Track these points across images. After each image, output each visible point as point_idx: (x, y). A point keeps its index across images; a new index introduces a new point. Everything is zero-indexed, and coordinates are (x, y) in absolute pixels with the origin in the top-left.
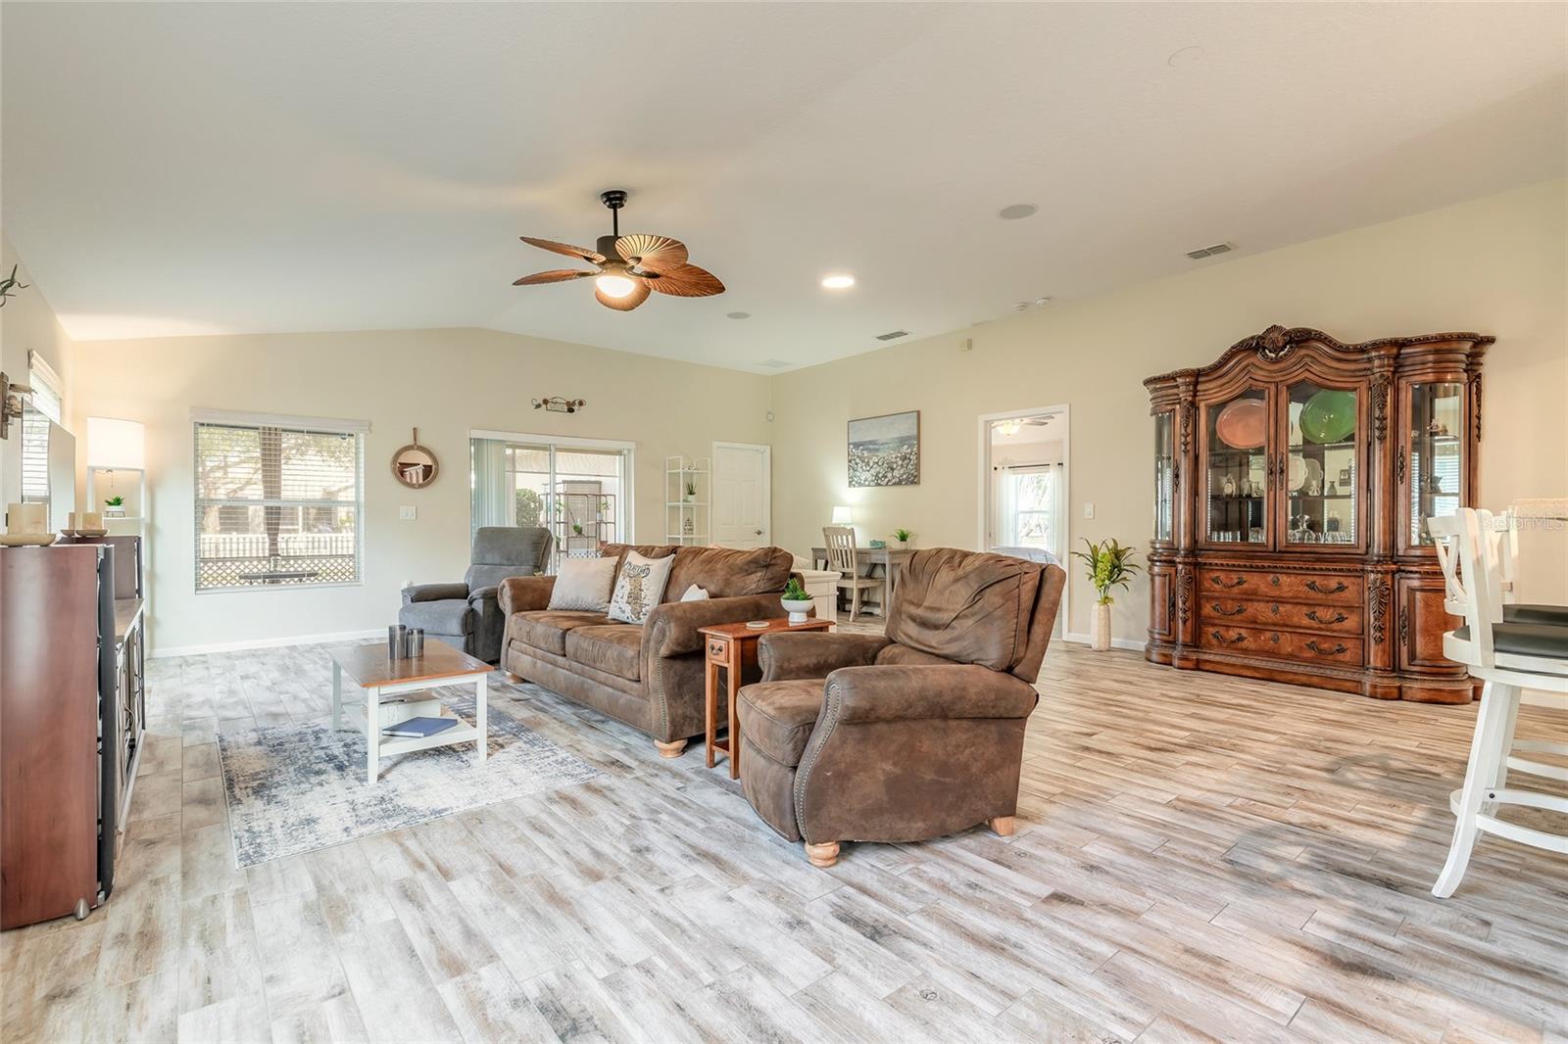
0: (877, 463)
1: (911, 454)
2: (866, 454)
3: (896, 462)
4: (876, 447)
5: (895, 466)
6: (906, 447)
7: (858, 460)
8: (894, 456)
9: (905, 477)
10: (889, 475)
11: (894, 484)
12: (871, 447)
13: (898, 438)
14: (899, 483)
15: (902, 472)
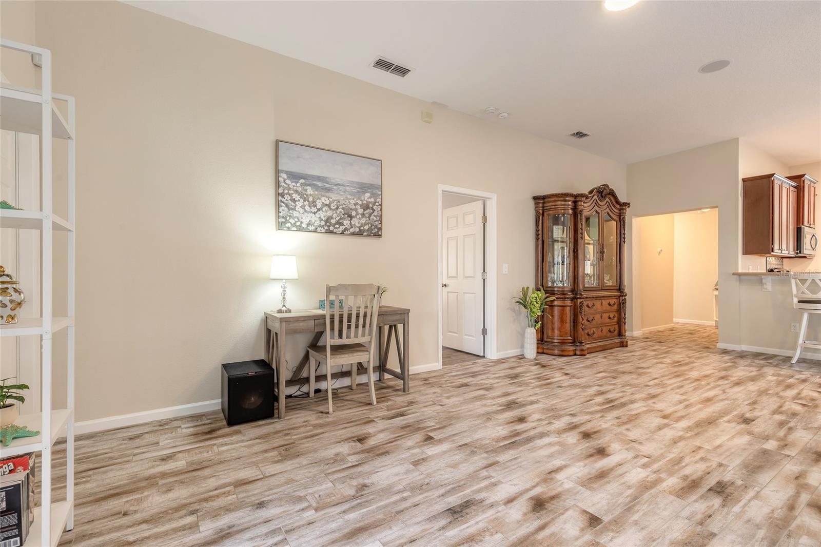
0: (329, 206)
1: (374, 204)
2: (310, 191)
3: (356, 210)
4: (327, 185)
5: (354, 213)
6: (368, 195)
7: (295, 196)
8: (353, 202)
9: (366, 227)
10: (346, 223)
11: (353, 234)
12: (320, 184)
13: (358, 183)
14: (360, 234)
15: (363, 221)
